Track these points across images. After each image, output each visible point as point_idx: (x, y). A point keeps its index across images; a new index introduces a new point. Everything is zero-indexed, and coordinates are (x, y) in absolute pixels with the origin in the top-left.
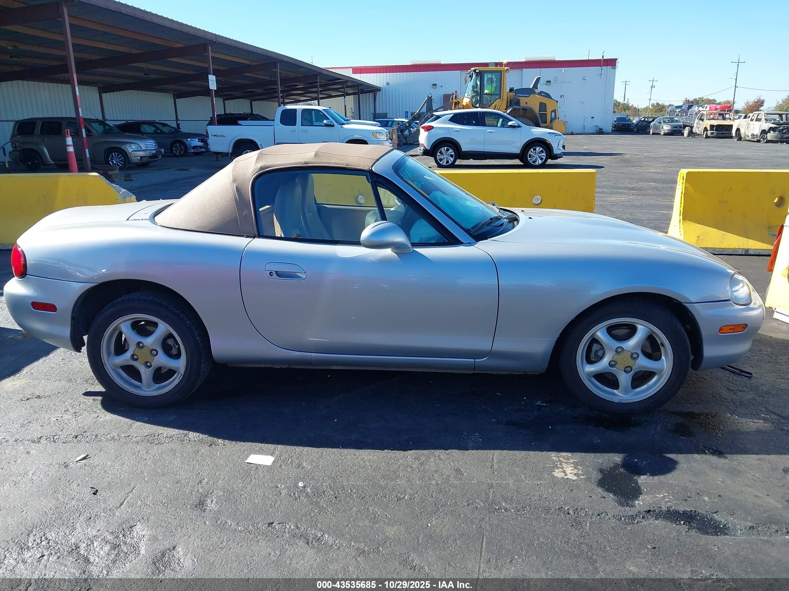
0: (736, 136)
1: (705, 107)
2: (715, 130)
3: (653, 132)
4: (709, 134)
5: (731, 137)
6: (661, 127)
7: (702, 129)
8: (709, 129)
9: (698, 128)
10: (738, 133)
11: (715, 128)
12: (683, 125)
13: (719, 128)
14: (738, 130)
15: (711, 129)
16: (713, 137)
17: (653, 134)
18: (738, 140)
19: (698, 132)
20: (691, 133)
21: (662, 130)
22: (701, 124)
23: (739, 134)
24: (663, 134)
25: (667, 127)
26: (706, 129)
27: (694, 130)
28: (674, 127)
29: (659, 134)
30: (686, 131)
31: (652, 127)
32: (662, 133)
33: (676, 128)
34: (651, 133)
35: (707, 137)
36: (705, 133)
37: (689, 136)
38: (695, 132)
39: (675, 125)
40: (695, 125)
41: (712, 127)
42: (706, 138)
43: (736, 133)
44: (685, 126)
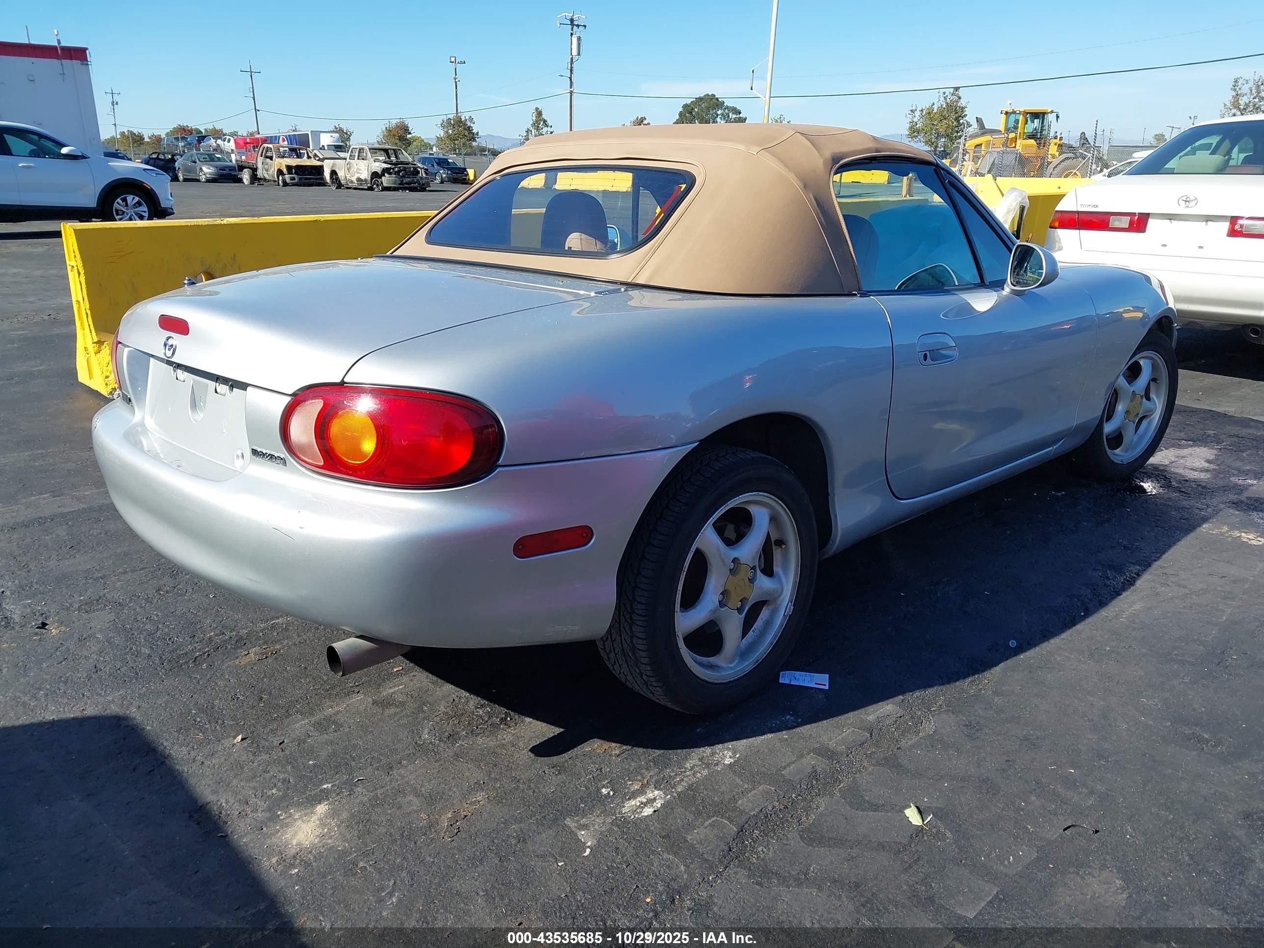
0: (333, 182)
1: (227, 139)
2: (296, 173)
3: (185, 177)
4: (288, 181)
5: (323, 184)
6: (198, 168)
7: (273, 171)
8: (285, 171)
9: (267, 170)
10: (334, 177)
11: (294, 171)
12: (238, 166)
13: (300, 169)
14: (333, 173)
15: (290, 172)
16: (294, 185)
17: (185, 180)
18: (337, 188)
19: (267, 177)
20: (254, 178)
21: (201, 174)
22: (269, 164)
23: (337, 179)
24: (204, 180)
25: (209, 169)
26: (280, 172)
27: (260, 173)
28: (220, 169)
29: (198, 181)
30: (246, 176)
31: (179, 168)
32: (203, 178)
33: (224, 170)
34: (181, 178)
35: (285, 184)
36: (281, 178)
37: (252, 183)
38: (262, 177)
39: (222, 165)
40: (260, 166)
41: (289, 168)
42: (284, 186)
43: (331, 177)
44: (241, 168)
